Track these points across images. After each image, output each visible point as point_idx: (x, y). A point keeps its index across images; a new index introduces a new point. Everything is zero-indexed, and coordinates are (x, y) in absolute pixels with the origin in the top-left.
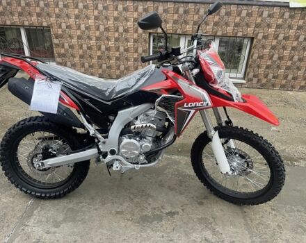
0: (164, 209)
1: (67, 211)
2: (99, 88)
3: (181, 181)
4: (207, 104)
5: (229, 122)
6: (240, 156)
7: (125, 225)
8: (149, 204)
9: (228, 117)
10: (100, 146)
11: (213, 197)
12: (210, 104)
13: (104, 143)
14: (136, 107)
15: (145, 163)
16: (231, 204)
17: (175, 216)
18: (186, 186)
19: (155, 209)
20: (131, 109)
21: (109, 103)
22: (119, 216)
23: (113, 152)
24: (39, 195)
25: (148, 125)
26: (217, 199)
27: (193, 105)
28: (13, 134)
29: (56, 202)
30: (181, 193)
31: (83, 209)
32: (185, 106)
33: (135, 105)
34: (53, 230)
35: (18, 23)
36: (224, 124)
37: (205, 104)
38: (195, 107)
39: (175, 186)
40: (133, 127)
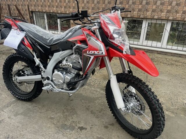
0: (79, 123)
1: (26, 109)
2: (44, 37)
3: (102, 110)
4: (102, 53)
5: (130, 72)
6: (136, 99)
7: (50, 127)
8: (72, 118)
9: (129, 67)
10: (42, 74)
11: (118, 125)
12: (104, 53)
13: (44, 72)
14: (63, 52)
15: (67, 90)
16: (128, 134)
17: (83, 131)
18: (103, 114)
19: (74, 122)
20: (61, 52)
21: (49, 47)
22: (50, 120)
23: (48, 78)
24: (17, 97)
25: (68, 64)
26: (120, 128)
27: (93, 52)
28: (8, 60)
29: (24, 103)
30: (97, 117)
31: (35, 111)
32: (88, 53)
33: (63, 50)
34: (13, 117)
35: (56, 12)
36: (126, 72)
37: (100, 52)
38: (94, 54)
39: (96, 112)
40: (61, 64)
